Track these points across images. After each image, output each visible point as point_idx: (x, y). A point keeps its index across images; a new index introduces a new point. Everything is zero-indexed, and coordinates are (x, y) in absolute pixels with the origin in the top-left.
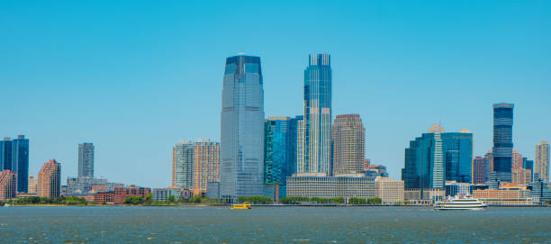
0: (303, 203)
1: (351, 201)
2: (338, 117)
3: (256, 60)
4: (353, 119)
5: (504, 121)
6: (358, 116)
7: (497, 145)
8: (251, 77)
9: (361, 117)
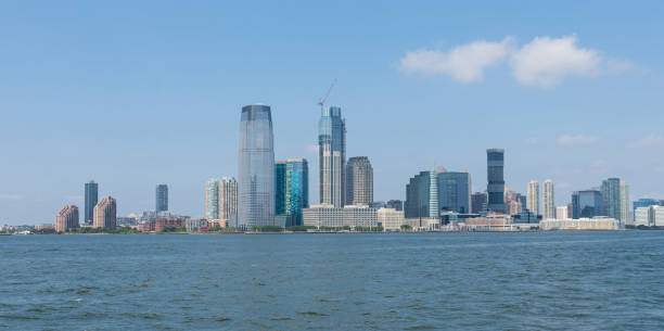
0: (309, 231)
1: (357, 228)
2: (351, 159)
3: (267, 109)
4: (362, 161)
5: (494, 163)
6: (366, 158)
7: (490, 182)
8: (261, 124)
9: (369, 159)
